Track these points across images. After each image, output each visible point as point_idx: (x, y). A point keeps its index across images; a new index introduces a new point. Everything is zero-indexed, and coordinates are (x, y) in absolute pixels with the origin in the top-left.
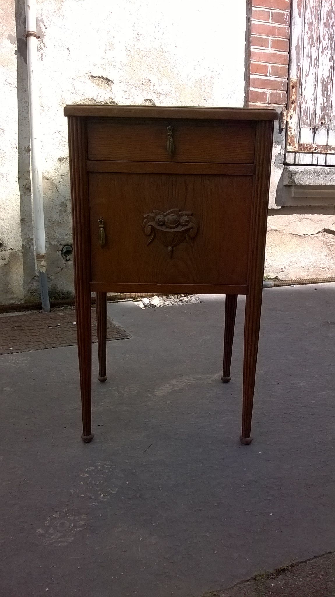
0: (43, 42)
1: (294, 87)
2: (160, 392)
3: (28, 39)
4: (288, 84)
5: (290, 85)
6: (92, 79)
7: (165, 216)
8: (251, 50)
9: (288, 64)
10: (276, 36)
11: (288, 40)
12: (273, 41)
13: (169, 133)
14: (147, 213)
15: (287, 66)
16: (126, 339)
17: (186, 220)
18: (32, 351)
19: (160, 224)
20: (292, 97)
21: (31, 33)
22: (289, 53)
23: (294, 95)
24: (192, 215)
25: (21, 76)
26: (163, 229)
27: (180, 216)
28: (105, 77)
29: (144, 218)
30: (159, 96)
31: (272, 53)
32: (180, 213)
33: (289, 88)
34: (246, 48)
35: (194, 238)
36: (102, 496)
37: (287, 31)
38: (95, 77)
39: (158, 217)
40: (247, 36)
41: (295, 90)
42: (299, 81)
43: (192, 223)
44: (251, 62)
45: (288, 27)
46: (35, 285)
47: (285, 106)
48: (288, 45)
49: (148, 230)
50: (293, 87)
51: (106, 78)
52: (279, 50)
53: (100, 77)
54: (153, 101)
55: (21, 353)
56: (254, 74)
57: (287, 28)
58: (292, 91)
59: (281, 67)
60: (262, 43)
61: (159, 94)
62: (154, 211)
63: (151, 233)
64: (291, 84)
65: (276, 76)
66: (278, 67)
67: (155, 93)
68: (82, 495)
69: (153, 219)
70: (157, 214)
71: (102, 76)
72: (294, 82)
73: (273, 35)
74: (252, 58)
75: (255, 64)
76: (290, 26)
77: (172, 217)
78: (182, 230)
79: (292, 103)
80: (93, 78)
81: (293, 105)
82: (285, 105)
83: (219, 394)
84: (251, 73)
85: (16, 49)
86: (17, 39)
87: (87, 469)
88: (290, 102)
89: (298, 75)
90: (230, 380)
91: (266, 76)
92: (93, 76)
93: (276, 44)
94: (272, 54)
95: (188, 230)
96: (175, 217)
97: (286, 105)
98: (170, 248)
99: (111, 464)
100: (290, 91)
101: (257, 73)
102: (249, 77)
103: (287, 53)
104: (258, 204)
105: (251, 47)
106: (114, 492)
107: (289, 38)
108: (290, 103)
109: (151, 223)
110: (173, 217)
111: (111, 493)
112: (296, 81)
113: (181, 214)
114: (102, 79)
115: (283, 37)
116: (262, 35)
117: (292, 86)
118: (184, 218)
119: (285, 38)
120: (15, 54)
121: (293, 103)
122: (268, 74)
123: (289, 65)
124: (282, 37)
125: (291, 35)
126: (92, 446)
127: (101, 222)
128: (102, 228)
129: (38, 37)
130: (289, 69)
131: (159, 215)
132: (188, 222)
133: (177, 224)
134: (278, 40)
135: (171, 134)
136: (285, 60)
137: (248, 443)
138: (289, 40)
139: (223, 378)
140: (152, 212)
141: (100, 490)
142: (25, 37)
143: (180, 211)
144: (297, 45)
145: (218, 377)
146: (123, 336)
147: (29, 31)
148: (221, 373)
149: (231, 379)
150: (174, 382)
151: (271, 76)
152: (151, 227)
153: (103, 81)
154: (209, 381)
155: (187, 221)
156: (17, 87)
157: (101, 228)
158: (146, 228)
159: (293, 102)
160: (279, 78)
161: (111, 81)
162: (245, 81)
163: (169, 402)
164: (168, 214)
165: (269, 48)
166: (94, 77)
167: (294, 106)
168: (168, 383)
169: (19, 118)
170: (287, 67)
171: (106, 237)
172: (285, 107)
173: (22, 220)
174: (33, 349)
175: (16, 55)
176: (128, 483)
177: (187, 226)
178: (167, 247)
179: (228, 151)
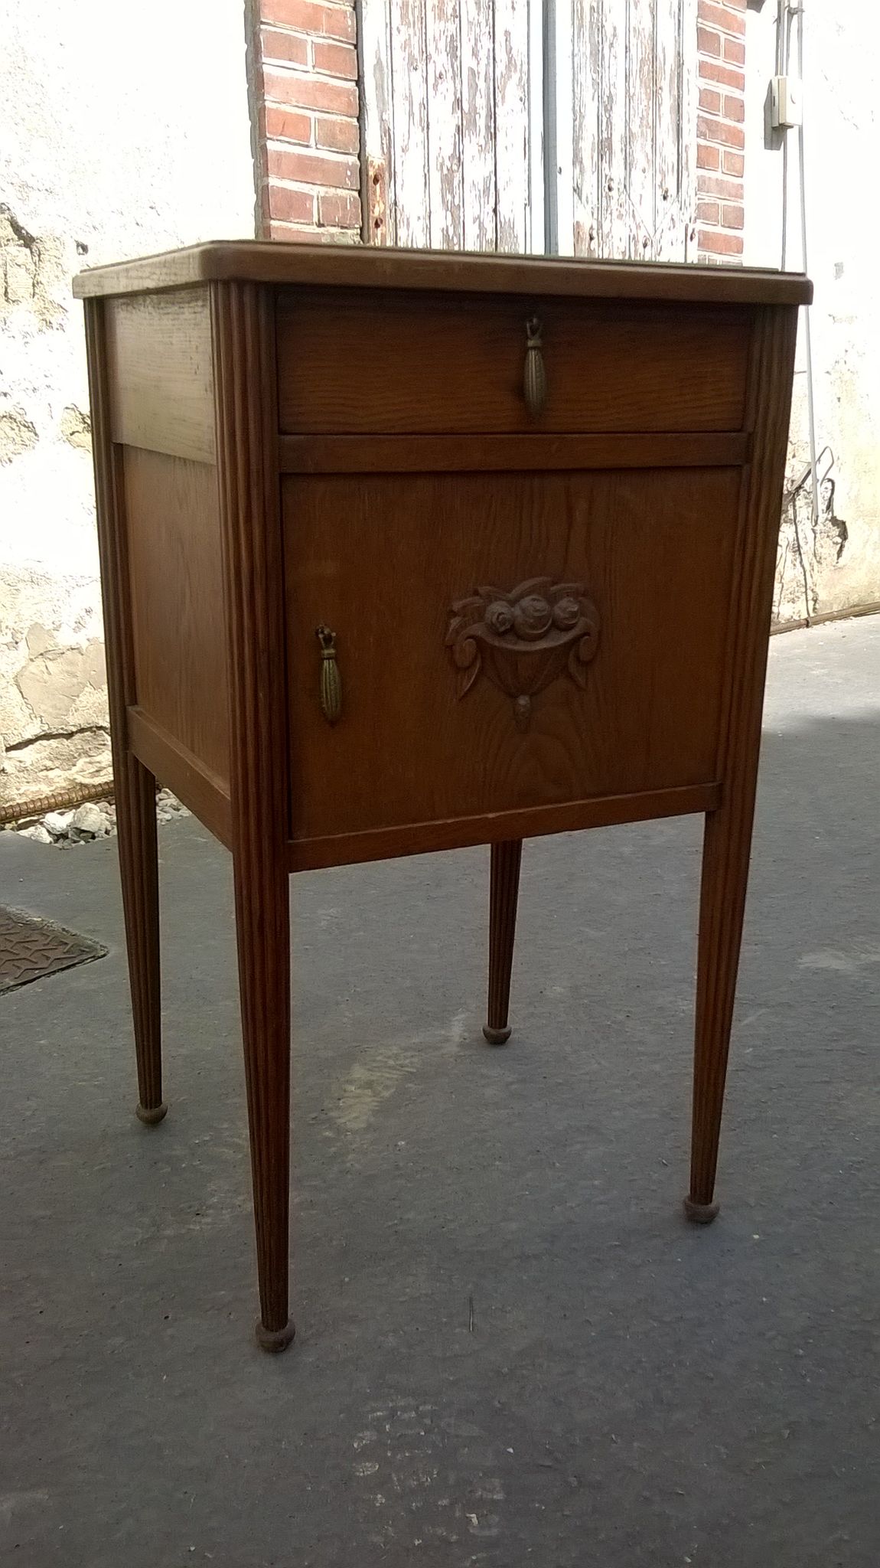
1: (378, 181)
2: (352, 1117)
4: (362, 172)
5: (367, 175)
7: (512, 603)
8: (266, 69)
9: (357, 115)
10: (324, 34)
11: (352, 47)
12: (317, 48)
13: (530, 343)
14: (461, 598)
15: (355, 121)
16: (95, 958)
17: (571, 609)
19: (502, 629)
20: (374, 207)
22: (357, 85)
23: (378, 202)
24: (585, 594)
26: (510, 644)
27: (554, 600)
29: (453, 614)
30: (25, 195)
31: (317, 82)
32: (554, 588)
33: (364, 184)
34: (250, 60)
35: (590, 664)
36: (475, 1521)
37: (350, 23)
39: (495, 608)
40: (250, 29)
41: (380, 188)
42: (387, 160)
43: (586, 617)
44: (267, 104)
45: (351, 9)
47: (357, 234)
48: (354, 62)
49: (465, 651)
50: (376, 180)
52: (333, 74)
54: (9, 209)
56: (278, 140)
57: (348, 13)
58: (375, 192)
59: (342, 124)
60: (291, 50)
62: (483, 590)
63: (475, 658)
64: (371, 173)
65: (330, 146)
66: (334, 123)
69: (480, 613)
70: (490, 599)
72: (376, 167)
73: (316, 29)
74: (269, 93)
75: (276, 111)
76: (354, 8)
77: (532, 605)
78: (559, 643)
79: (377, 225)
81: (379, 231)
82: (359, 231)
83: (512, 1083)
84: (268, 135)
87: (356, 1446)
88: (371, 221)
89: (385, 146)
90: (507, 1036)
91: (307, 146)
93: (325, 57)
94: (318, 84)
95: (575, 641)
96: (541, 605)
97: (361, 229)
98: (524, 701)
100: (368, 191)
101: (285, 136)
102: (264, 148)
103: (354, 84)
105: (264, 60)
107: (355, 42)
108: (372, 224)
109: (478, 629)
110: (536, 605)
112: (382, 164)
113: (554, 593)
115: (341, 39)
116: (288, 26)
117: (373, 177)
118: (566, 606)
119: (346, 40)
121: (379, 226)
122: (312, 142)
123: (360, 118)
124: (337, 37)
125: (359, 33)
127: (327, 639)
128: (333, 658)
130: (360, 128)
131: (496, 600)
132: (575, 617)
133: (548, 624)
134: (330, 46)
135: (538, 344)
136: (350, 104)
137: (706, 1221)
138: (356, 46)
139: (489, 1031)
140: (477, 594)
143: (552, 584)
144: (376, 62)
149: (513, 1032)
150: (360, 1073)
151: (319, 146)
152: (474, 642)
154: (452, 1049)
155: (572, 615)
157: (328, 659)
158: (457, 648)
159: (379, 222)
160: (337, 152)
162: (253, 158)
164: (522, 596)
165: (309, 68)
167: (382, 234)
168: (350, 1082)
170: (357, 124)
172: (359, 237)
176: (511, 1450)
177: (573, 630)
178: (514, 697)
179: (681, 395)
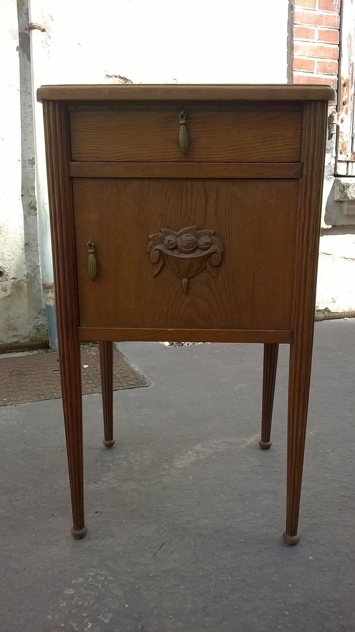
0: (49, 37)
1: (345, 86)
2: (181, 463)
3: (31, 33)
4: (338, 82)
5: (341, 83)
6: (107, 79)
7: (177, 236)
8: (295, 43)
9: (338, 59)
10: (324, 26)
11: (338, 31)
12: (321, 32)
13: (181, 122)
14: (154, 233)
15: (337, 61)
16: (144, 387)
17: (207, 241)
18: (29, 403)
19: (171, 247)
20: (343, 97)
21: (34, 25)
22: (339, 46)
23: (345, 94)
24: (214, 235)
25: (24, 76)
26: (175, 254)
27: (198, 236)
28: (122, 77)
29: (149, 240)
31: (319, 46)
32: (198, 232)
33: (339, 87)
34: (289, 40)
35: (218, 266)
36: (90, 626)
37: (337, 20)
38: (110, 77)
39: (168, 238)
40: (290, 27)
41: (347, 89)
42: (351, 78)
43: (215, 245)
44: (294, 57)
45: (338, 15)
46: (42, 320)
47: (335, 108)
48: (338, 37)
49: (155, 256)
50: (344, 85)
51: (124, 77)
52: (327, 42)
53: (116, 77)
55: (15, 405)
56: (298, 71)
57: (336, 16)
58: (344, 90)
59: (330, 63)
60: (307, 34)
62: (162, 230)
63: (159, 259)
64: (343, 82)
65: (324, 72)
66: (326, 63)
68: (62, 625)
69: (162, 240)
70: (166, 234)
71: (119, 75)
72: (345, 80)
73: (320, 24)
74: (296, 52)
75: (299, 59)
76: (340, 14)
77: (187, 238)
78: (201, 256)
79: (344, 104)
80: (109, 77)
81: (345, 106)
82: (335, 107)
83: (256, 466)
84: (294, 69)
85: (18, 45)
86: (19, 33)
87: (73, 582)
88: (341, 102)
89: (350, 71)
90: (270, 446)
91: (312, 73)
92: (108, 76)
93: (324, 36)
94: (320, 47)
95: (209, 256)
96: (193, 237)
97: (337, 106)
98: (185, 280)
99: (107, 573)
100: (340, 90)
101: (302, 69)
102: (292, 75)
103: (337, 46)
104: (307, 219)
105: (294, 39)
106: (106, 621)
107: (339, 28)
108: (341, 104)
109: (159, 247)
110: (189, 238)
111: (103, 622)
112: (348, 78)
113: (199, 233)
114: (120, 79)
115: (332, 27)
116: (307, 24)
117: (343, 84)
118: (204, 240)
119: (334, 28)
120: (17, 50)
121: (345, 105)
122: (315, 71)
123: (339, 60)
124: (330, 27)
125: (341, 24)
126: (85, 544)
127: (90, 245)
128: (92, 253)
129: (43, 30)
130: (339, 64)
131: (169, 235)
132: (209, 245)
133: (194, 247)
134: (326, 31)
135: (184, 123)
136: (334, 54)
137: (293, 544)
138: (339, 30)
139: (262, 443)
140: (161, 231)
141: (87, 616)
142: (28, 30)
143: (198, 229)
144: (348, 36)
145: (254, 441)
146: (140, 383)
147: (32, 23)
148: (259, 436)
149: (272, 444)
150: (198, 447)
151: (318, 73)
152: (158, 252)
153: (121, 81)
154: (243, 447)
155: (207, 244)
156: (19, 89)
157: (90, 253)
158: (151, 254)
159: (345, 103)
160: (327, 75)
161: (129, 80)
162: (287, 79)
163: (191, 477)
164: (182, 234)
165: (316, 40)
166: (109, 76)
167: (346, 108)
168: (191, 450)
169: (22, 126)
170: (338, 62)
171: (98, 266)
172: (335, 109)
173: (26, 244)
174: (30, 400)
175: (18, 52)
176: (127, 606)
177: (208, 250)
178: (181, 278)
179: (264, 145)
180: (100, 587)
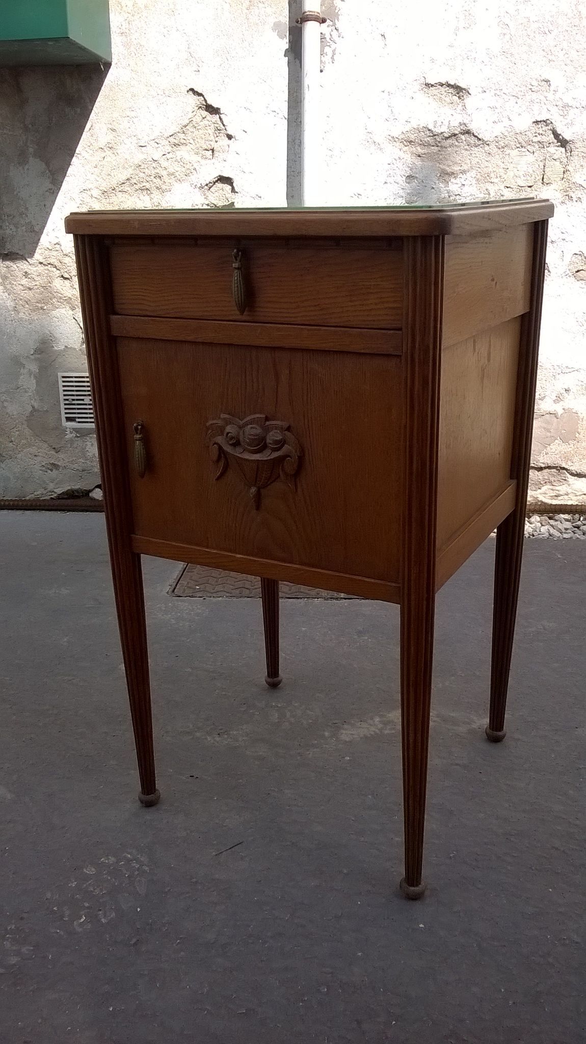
0: (336, 29)
2: (351, 733)
3: (305, 26)
6: (426, 90)
7: (240, 428)
13: (234, 265)
14: (212, 419)
17: (277, 439)
18: (225, 599)
19: (231, 442)
21: (307, 15)
24: (289, 429)
25: (295, 95)
26: (237, 452)
27: (267, 430)
28: (452, 83)
29: (208, 429)
30: (565, 112)
32: (268, 423)
35: (297, 474)
36: (82, 920)
38: (432, 86)
39: (229, 429)
43: (289, 445)
49: (214, 452)
51: (455, 84)
53: (442, 85)
54: (552, 123)
55: (204, 599)
61: (567, 108)
62: (223, 416)
63: (220, 457)
67: (556, 105)
68: (55, 908)
69: (221, 430)
70: (227, 422)
71: (447, 82)
77: (251, 431)
78: (269, 458)
80: (429, 88)
83: (457, 765)
85: (287, 46)
86: (289, 27)
87: (102, 859)
90: (503, 737)
92: (428, 84)
95: (282, 459)
96: (259, 431)
98: (253, 490)
99: (146, 862)
106: (103, 920)
109: (218, 440)
110: (254, 432)
111: (99, 920)
113: (268, 425)
114: (448, 88)
118: (274, 436)
120: (285, 56)
127: (136, 429)
128: (139, 440)
129: (322, 20)
131: (230, 424)
132: (281, 444)
133: (261, 445)
140: (220, 418)
141: (87, 908)
142: (299, 22)
143: (267, 419)
147: (306, 12)
152: (217, 447)
153: (450, 91)
155: (276, 442)
156: (287, 117)
157: (137, 440)
158: (210, 448)
161: (464, 89)
163: (348, 758)
164: (246, 424)
166: (430, 85)
168: (381, 716)
169: (289, 174)
171: (147, 457)
175: (287, 58)
176: (139, 910)
177: (279, 452)
178: (249, 486)
179: (351, 301)
180: (127, 876)
